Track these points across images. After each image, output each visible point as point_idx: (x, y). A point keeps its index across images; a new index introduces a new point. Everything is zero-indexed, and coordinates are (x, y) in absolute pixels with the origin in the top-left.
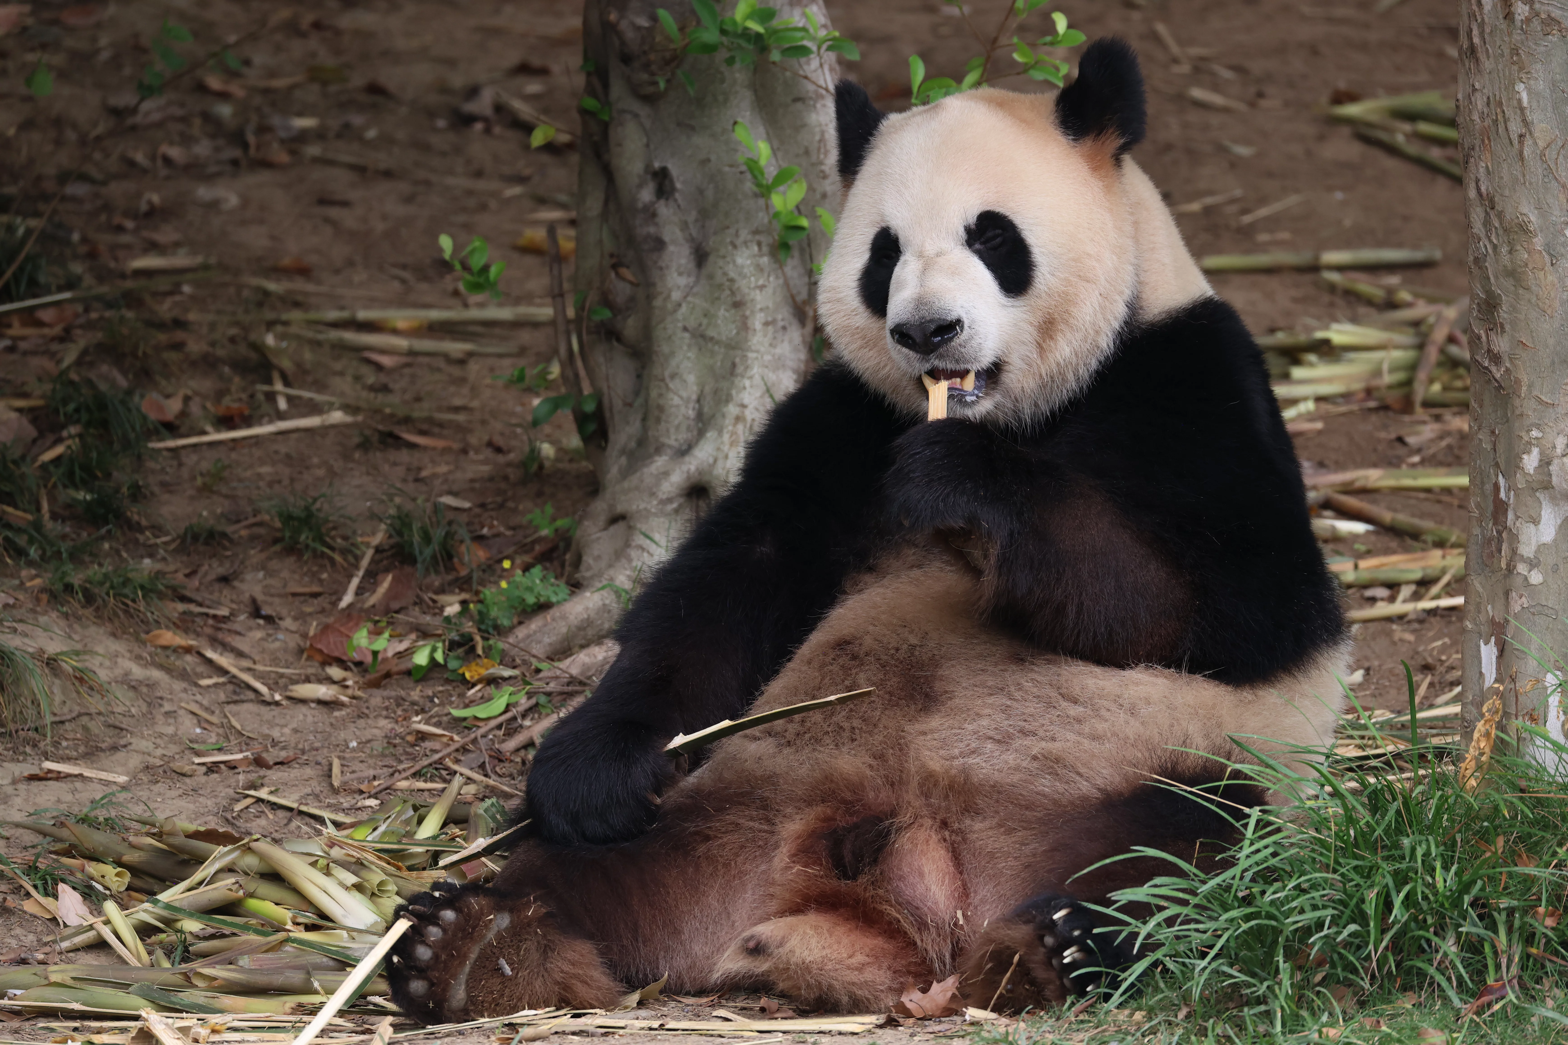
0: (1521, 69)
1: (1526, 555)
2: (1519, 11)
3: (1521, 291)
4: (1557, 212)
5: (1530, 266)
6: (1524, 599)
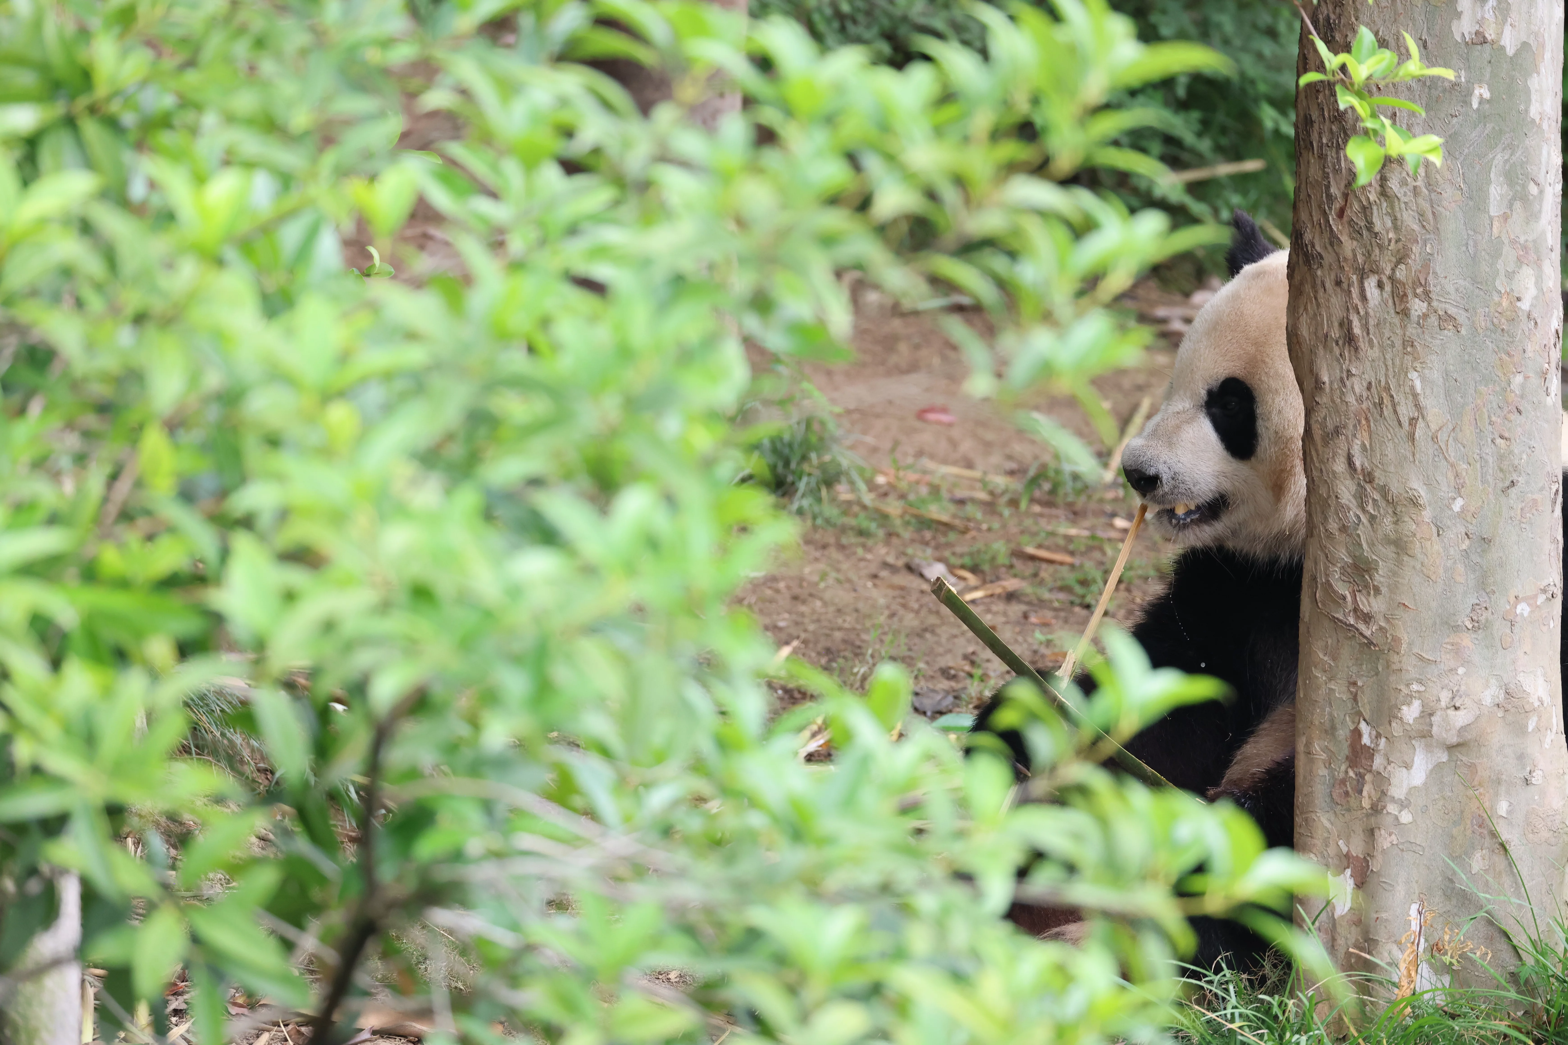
0: (1415, 359)
1: (1397, 796)
2: (1416, 307)
3: (1406, 558)
4: (1445, 488)
5: (1418, 536)
6: (1393, 837)
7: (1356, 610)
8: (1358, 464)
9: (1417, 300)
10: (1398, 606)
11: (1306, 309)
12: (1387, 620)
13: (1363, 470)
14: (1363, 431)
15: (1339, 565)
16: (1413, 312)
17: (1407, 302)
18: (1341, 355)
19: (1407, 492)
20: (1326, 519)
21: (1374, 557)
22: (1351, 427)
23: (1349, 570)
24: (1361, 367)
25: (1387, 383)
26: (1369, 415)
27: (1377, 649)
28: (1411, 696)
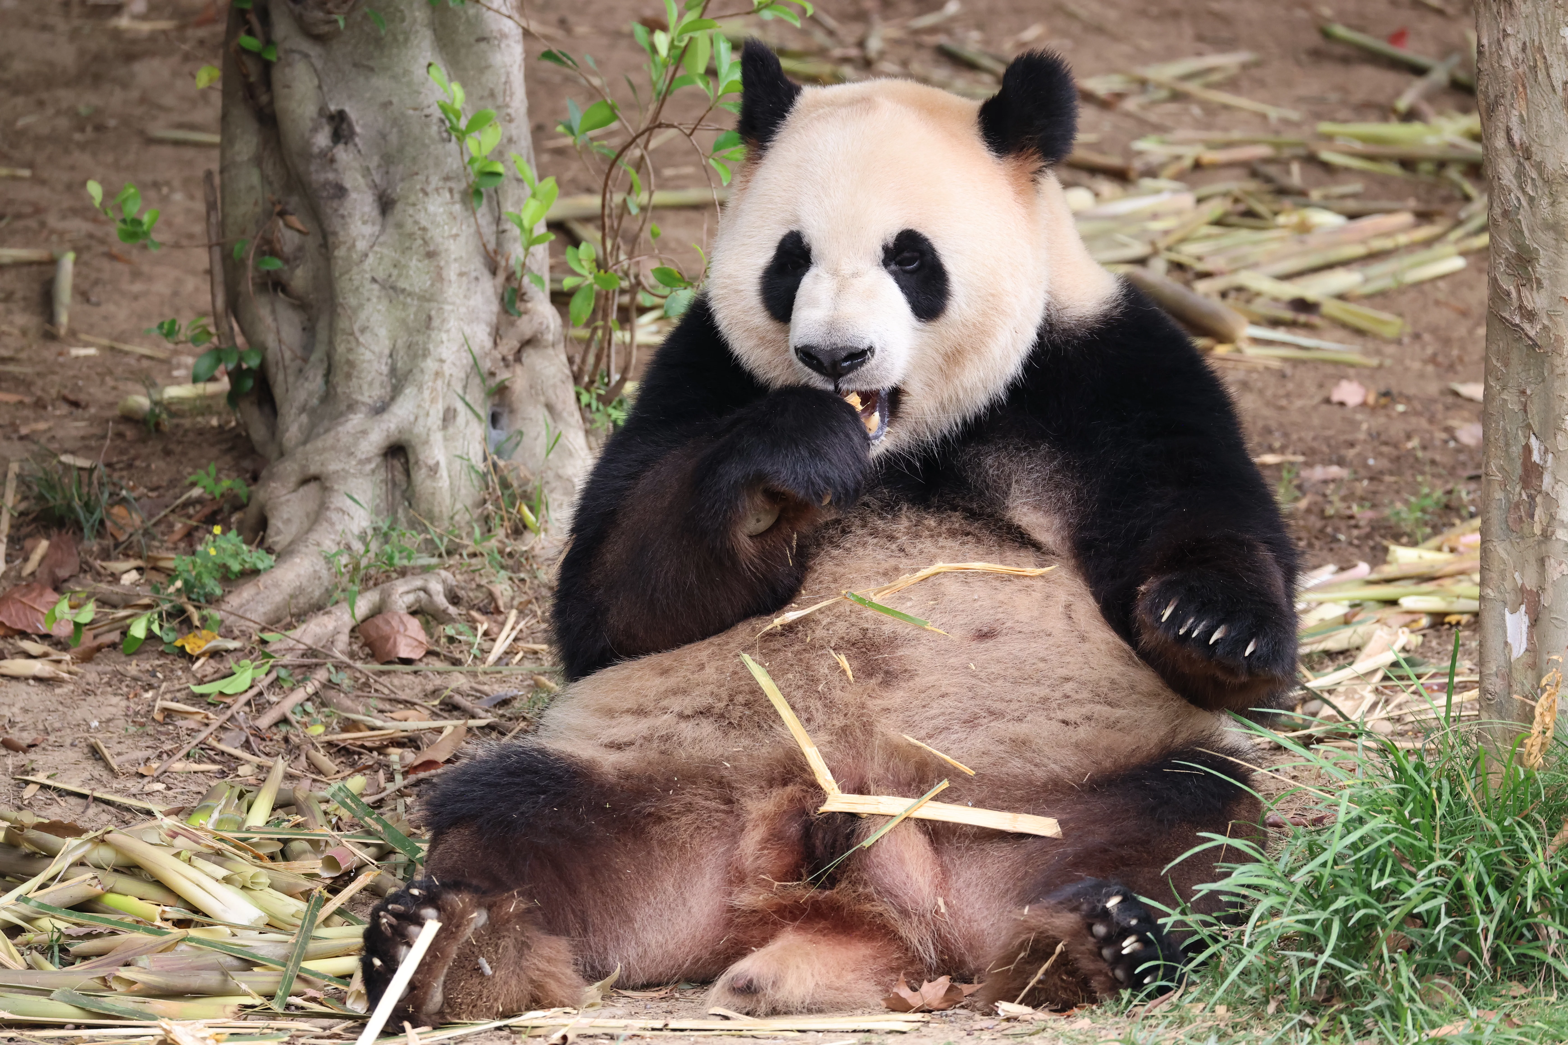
1: (1565, 520)
3: (1564, 245)
6: (1563, 566)
8: (1516, 139)
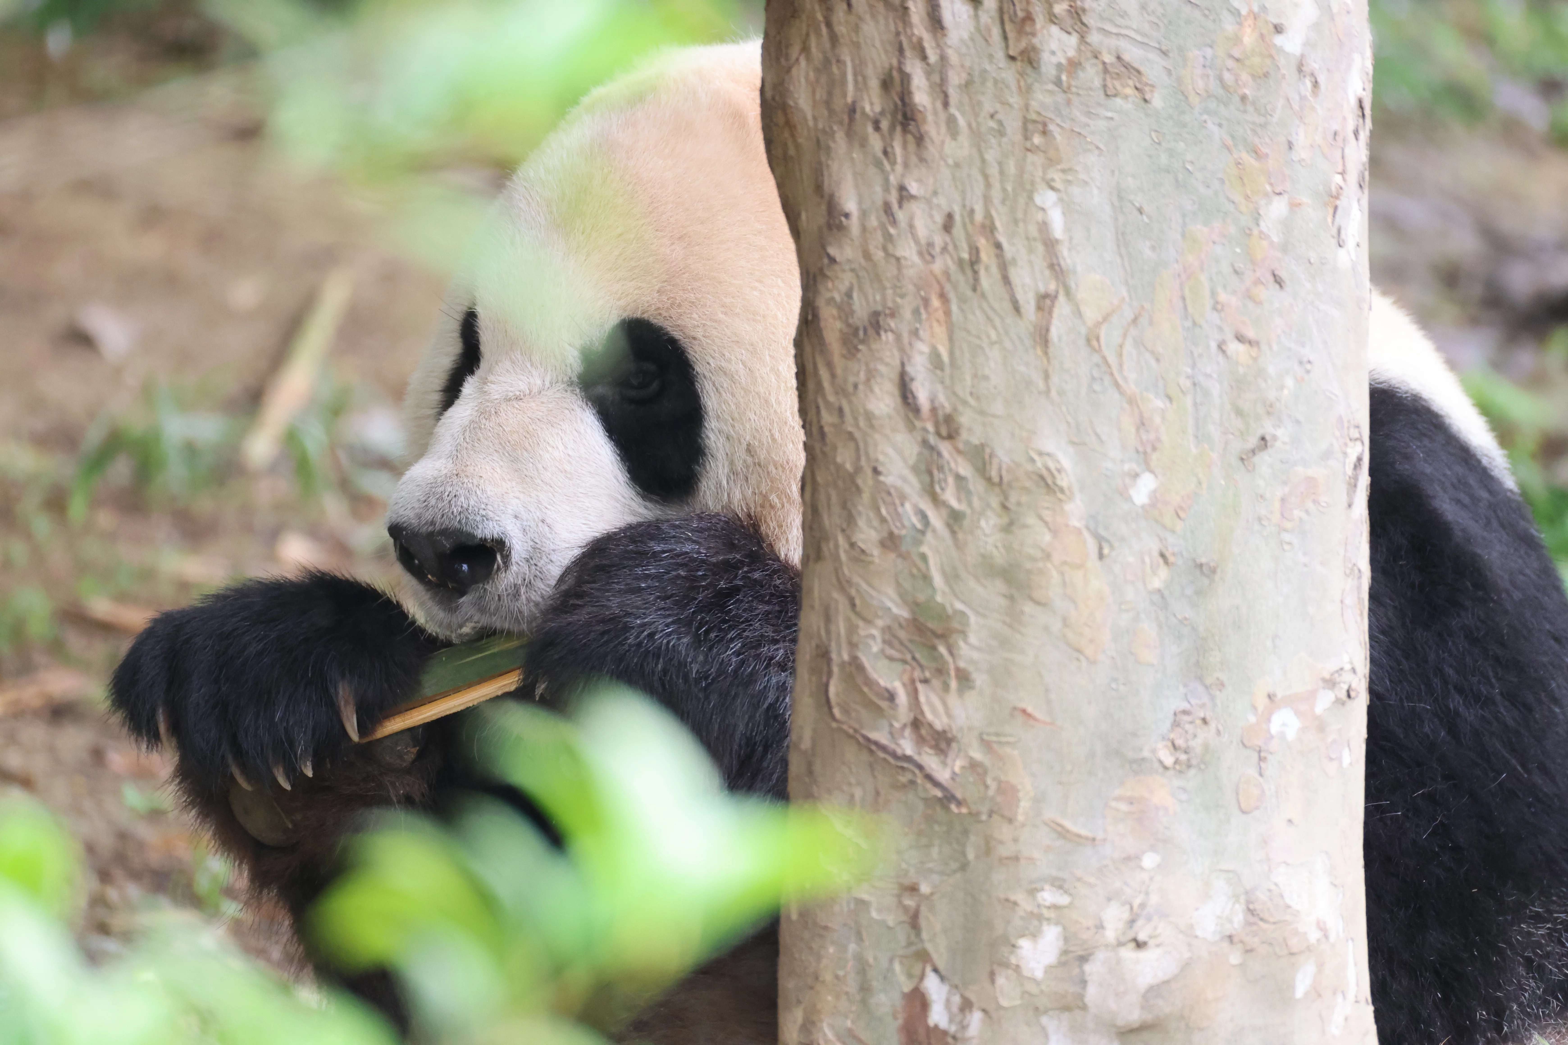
7: (917, 724)
9: (1055, 30)
10: (1012, 715)
11: (805, 49)
12: (987, 745)
13: (934, 410)
14: (935, 324)
15: (880, 623)
16: (1045, 56)
17: (1034, 34)
18: (885, 153)
19: (1032, 460)
20: (850, 519)
21: (959, 606)
22: (907, 314)
23: (902, 634)
24: (931, 181)
25: (988, 216)
26: (948, 287)
27: (964, 810)
28: (1040, 917)
